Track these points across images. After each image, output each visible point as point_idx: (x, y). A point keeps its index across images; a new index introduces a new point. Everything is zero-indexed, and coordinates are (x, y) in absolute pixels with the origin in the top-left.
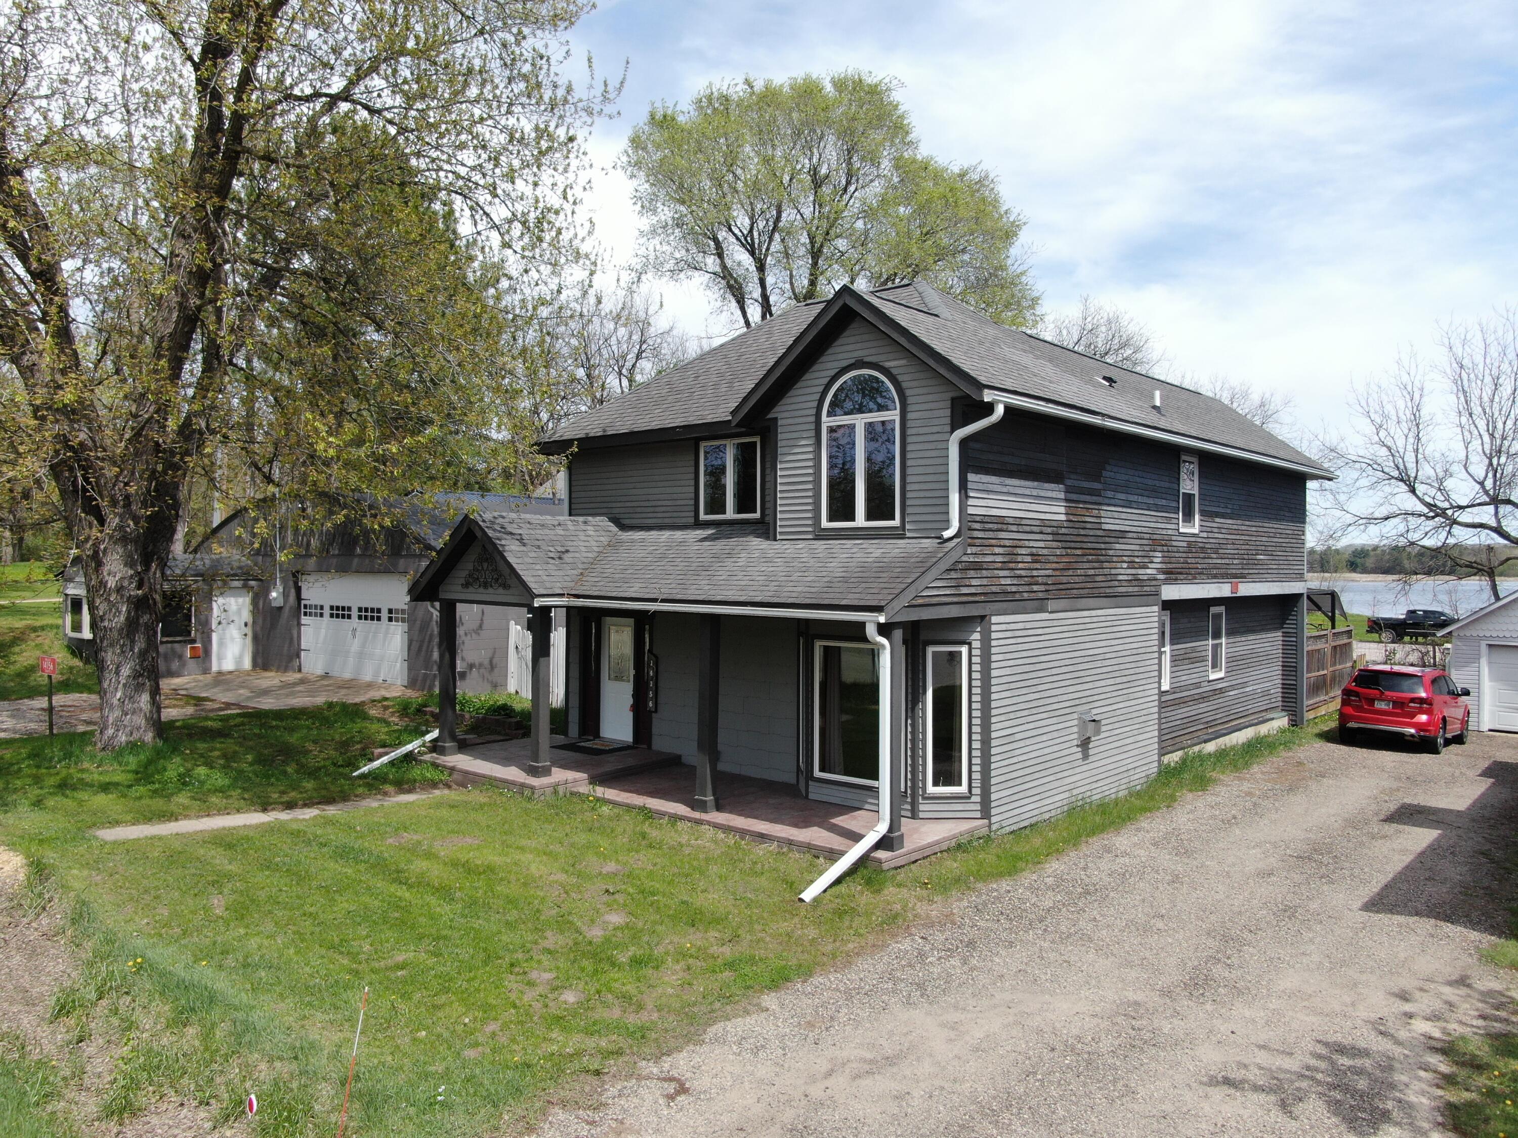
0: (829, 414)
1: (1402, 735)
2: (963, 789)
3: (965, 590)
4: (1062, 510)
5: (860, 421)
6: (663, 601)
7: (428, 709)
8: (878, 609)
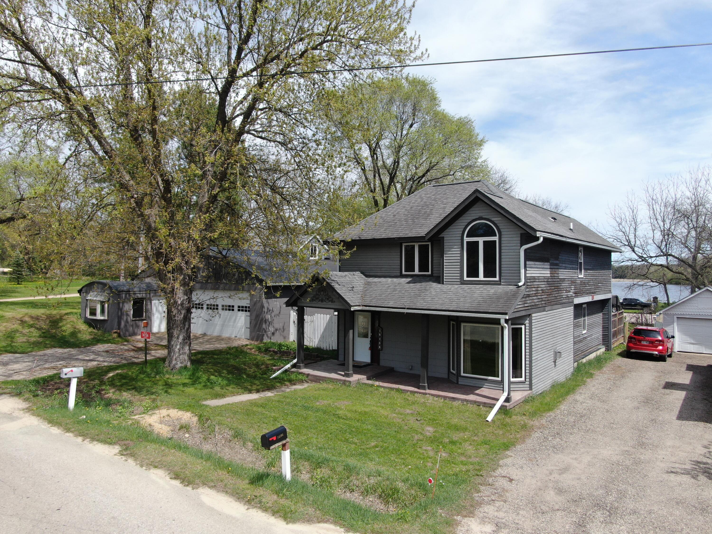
0: (467, 237)
1: (653, 354)
2: (523, 379)
3: (526, 305)
4: (549, 272)
5: (481, 240)
6: (408, 309)
7: (271, 349)
8: (506, 314)
